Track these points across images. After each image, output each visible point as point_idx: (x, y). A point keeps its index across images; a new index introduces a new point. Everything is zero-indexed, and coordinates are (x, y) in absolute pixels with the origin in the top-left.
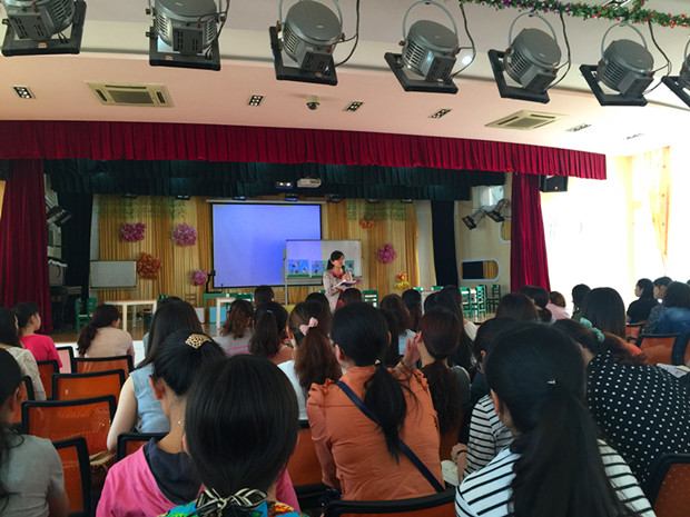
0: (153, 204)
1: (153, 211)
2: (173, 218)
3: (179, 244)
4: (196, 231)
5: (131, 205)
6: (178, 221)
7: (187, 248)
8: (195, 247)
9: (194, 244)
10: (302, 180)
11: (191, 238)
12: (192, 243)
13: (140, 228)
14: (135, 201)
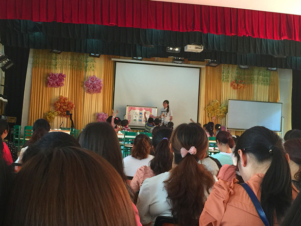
0: (72, 59)
1: (72, 65)
2: (86, 71)
3: (89, 91)
4: (102, 83)
5: (56, 59)
6: (90, 74)
7: (95, 95)
8: (101, 95)
9: (100, 92)
10: (189, 46)
11: (98, 87)
12: (98, 91)
13: (61, 77)
14: (59, 56)
